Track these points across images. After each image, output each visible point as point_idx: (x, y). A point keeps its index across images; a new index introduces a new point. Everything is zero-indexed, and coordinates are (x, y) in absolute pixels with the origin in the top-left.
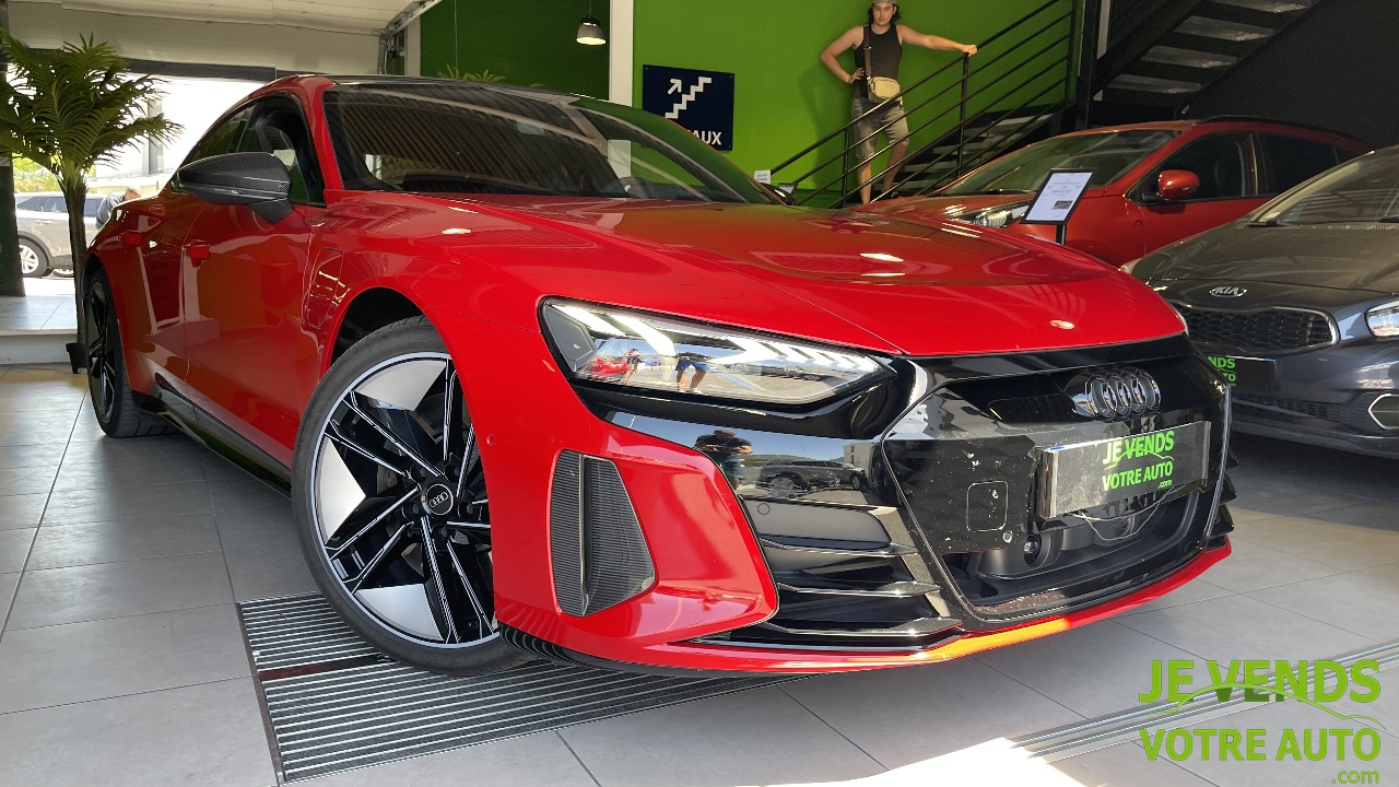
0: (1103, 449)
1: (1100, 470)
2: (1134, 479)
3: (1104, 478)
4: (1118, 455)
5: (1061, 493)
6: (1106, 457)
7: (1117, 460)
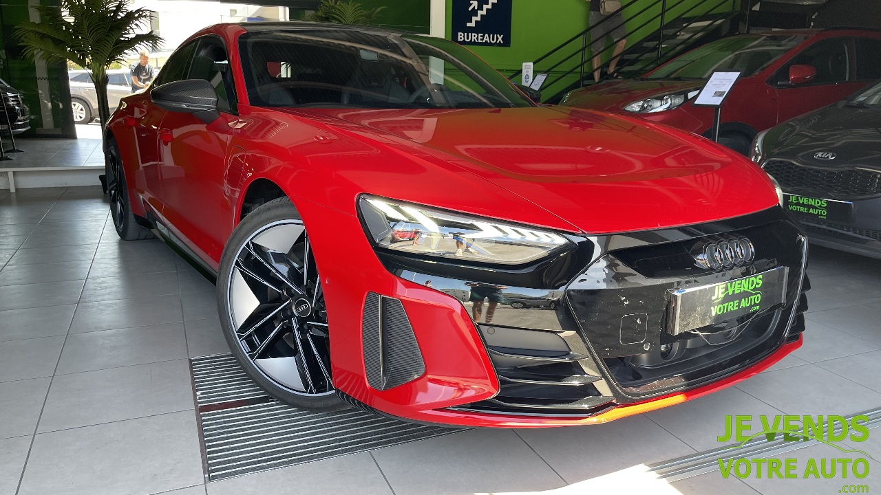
0: (712, 291)
1: (710, 303)
2: (733, 307)
3: (712, 308)
4: (722, 293)
5: (682, 319)
6: (714, 295)
7: (721, 296)
